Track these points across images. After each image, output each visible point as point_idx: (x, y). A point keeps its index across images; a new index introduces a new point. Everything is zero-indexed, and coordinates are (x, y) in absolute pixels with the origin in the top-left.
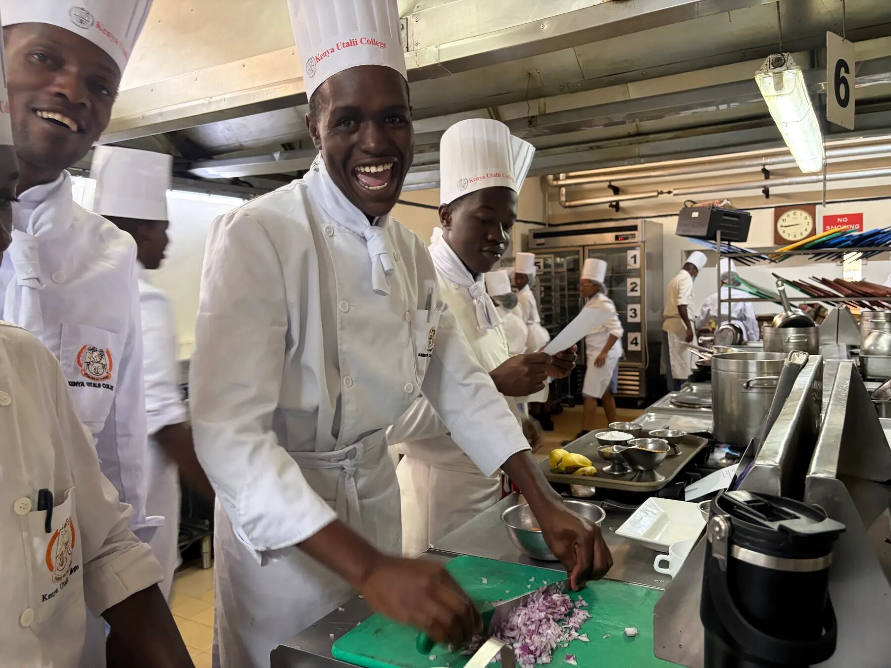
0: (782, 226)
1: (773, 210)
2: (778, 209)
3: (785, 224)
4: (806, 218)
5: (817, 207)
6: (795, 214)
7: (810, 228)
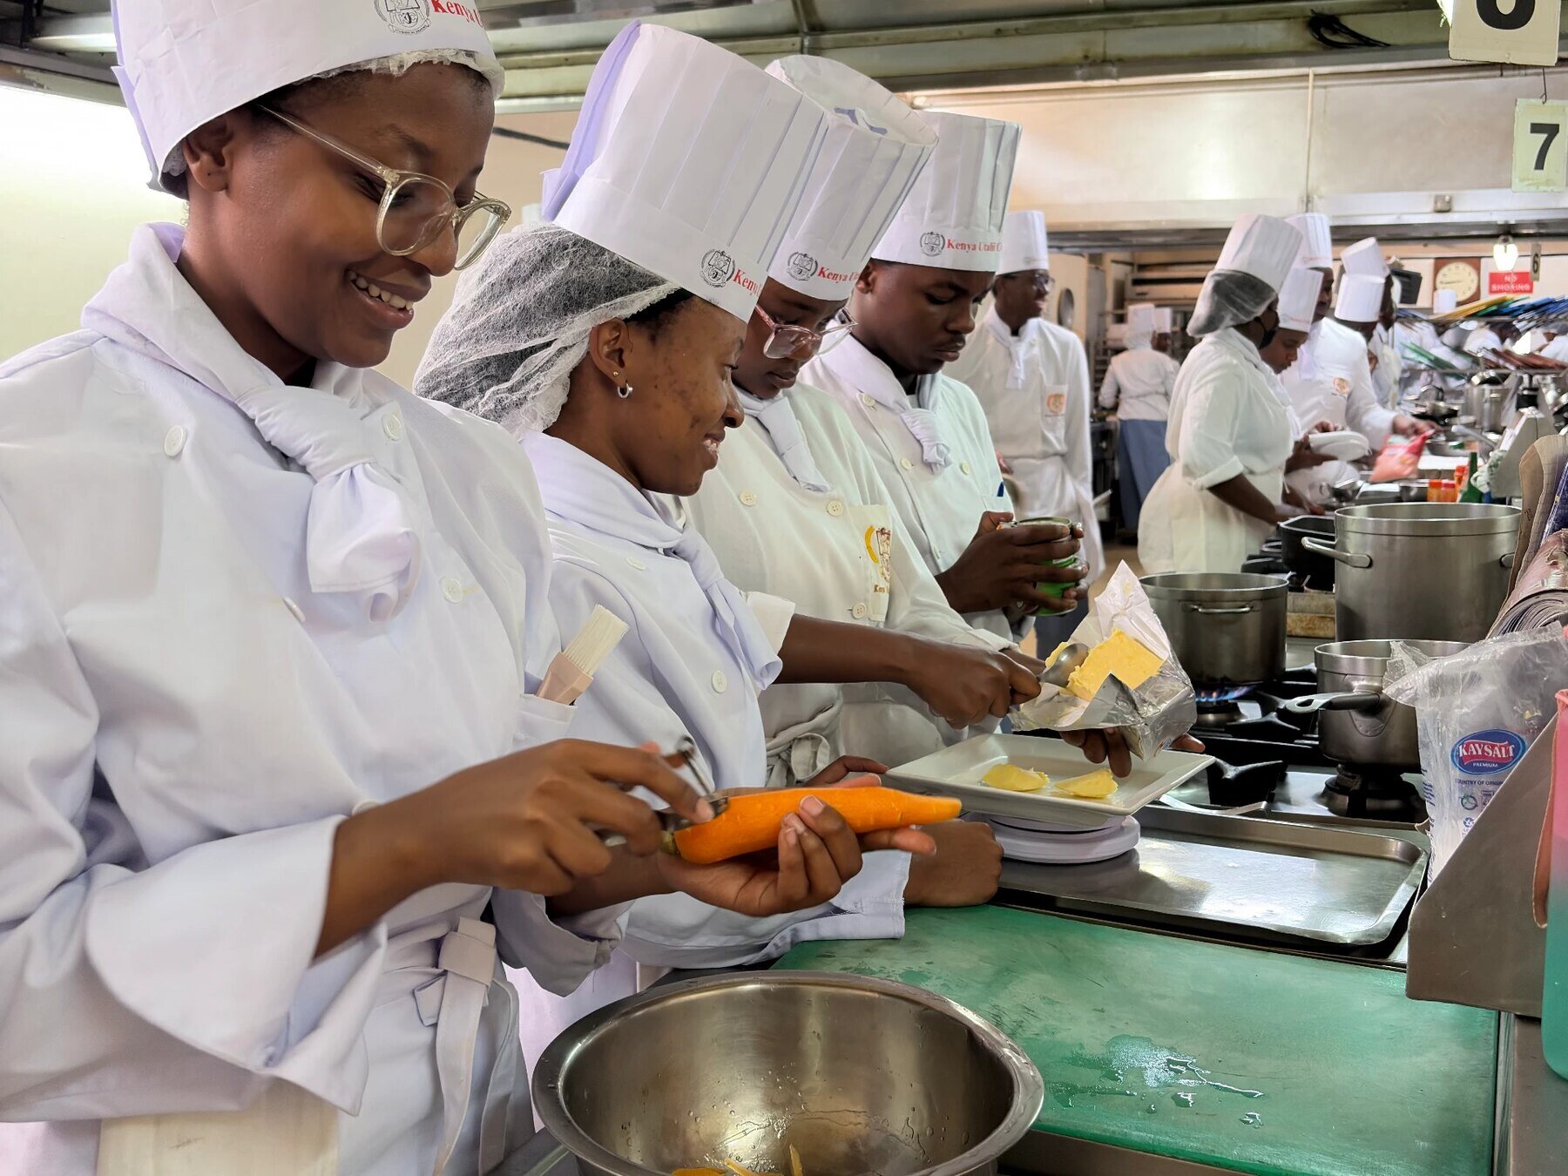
0: (1441, 282)
1: (1432, 261)
2: (1440, 260)
3: (1447, 279)
4: (1470, 274)
5: (1483, 260)
6: (1457, 267)
7: (1473, 290)
